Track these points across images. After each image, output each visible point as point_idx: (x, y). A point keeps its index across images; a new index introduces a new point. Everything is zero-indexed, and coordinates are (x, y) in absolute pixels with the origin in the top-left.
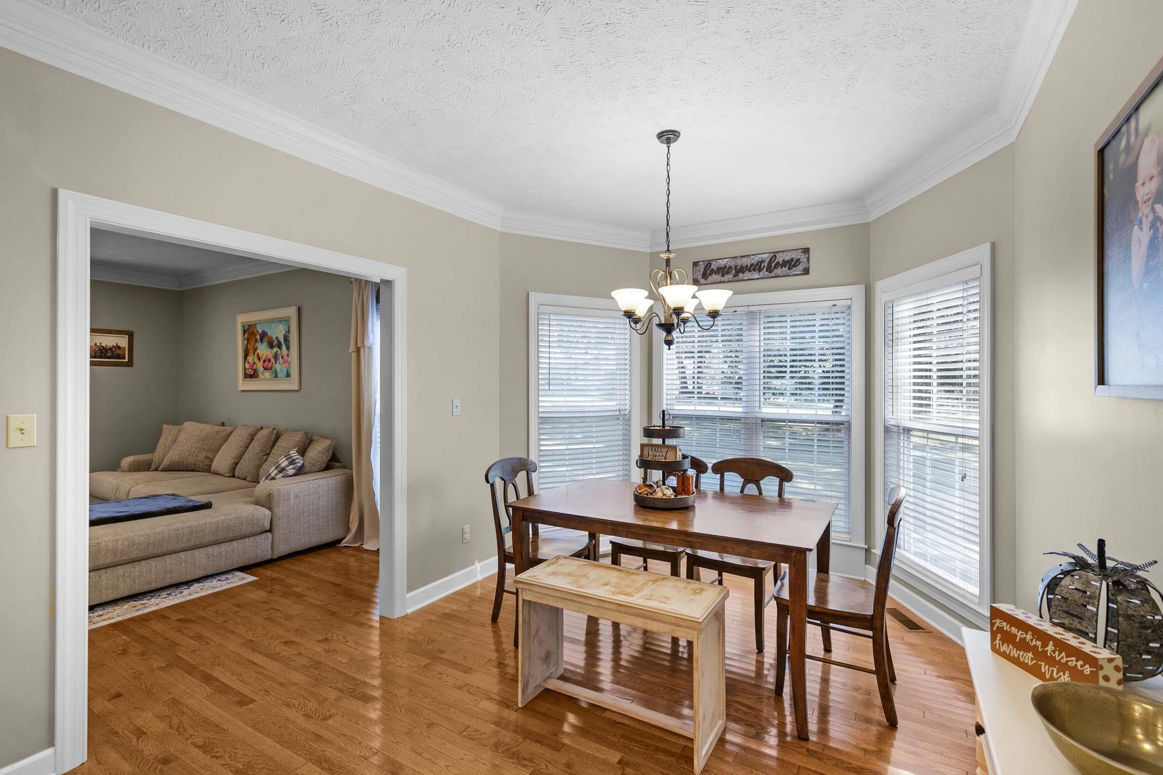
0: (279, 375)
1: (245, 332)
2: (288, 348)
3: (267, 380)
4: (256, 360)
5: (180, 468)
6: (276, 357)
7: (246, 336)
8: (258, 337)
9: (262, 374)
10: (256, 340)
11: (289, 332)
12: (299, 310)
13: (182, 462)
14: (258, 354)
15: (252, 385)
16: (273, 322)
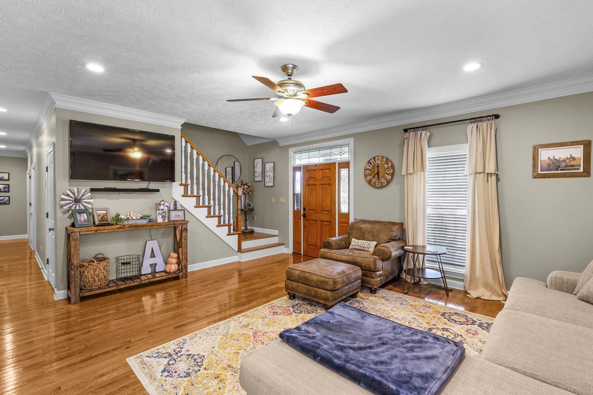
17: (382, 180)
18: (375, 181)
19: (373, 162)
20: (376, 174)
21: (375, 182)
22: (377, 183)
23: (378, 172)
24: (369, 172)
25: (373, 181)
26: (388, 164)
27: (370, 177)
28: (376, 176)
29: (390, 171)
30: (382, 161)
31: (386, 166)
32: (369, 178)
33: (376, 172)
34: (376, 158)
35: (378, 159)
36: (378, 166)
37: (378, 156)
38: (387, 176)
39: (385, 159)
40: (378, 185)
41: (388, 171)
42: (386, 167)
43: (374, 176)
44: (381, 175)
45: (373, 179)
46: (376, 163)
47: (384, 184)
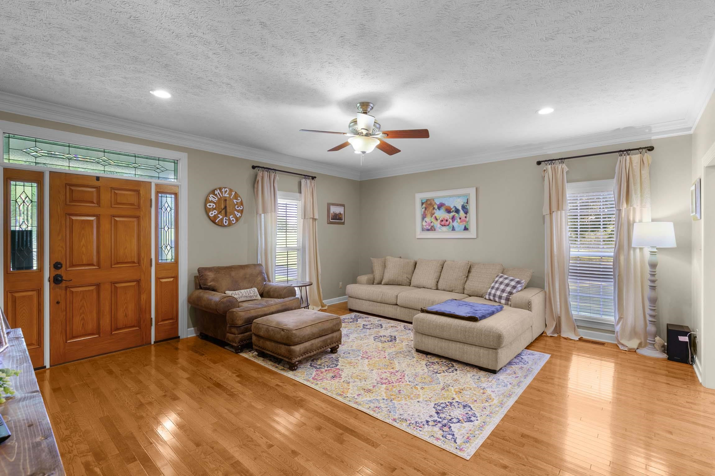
0: (456, 229)
1: (422, 204)
2: (466, 213)
3: (446, 232)
4: (433, 220)
5: (394, 283)
6: (453, 218)
7: (424, 206)
8: (436, 207)
9: (440, 229)
10: (434, 209)
11: (467, 203)
12: (477, 190)
13: (395, 280)
14: (436, 217)
15: (430, 235)
16: (450, 197)
17: (231, 217)
18: (221, 217)
19: (219, 193)
20: (223, 209)
21: (222, 219)
22: (224, 221)
23: (225, 207)
24: (213, 206)
25: (219, 217)
26: (237, 199)
27: (215, 212)
28: (223, 212)
29: (239, 208)
30: (230, 194)
31: (235, 201)
32: (214, 214)
33: (223, 207)
34: (223, 190)
35: (226, 192)
36: (226, 200)
37: (225, 188)
38: (236, 213)
39: (233, 193)
40: (226, 222)
41: (238, 207)
42: (236, 203)
43: (221, 212)
44: (228, 210)
45: (219, 215)
46: (223, 195)
47: (233, 222)
